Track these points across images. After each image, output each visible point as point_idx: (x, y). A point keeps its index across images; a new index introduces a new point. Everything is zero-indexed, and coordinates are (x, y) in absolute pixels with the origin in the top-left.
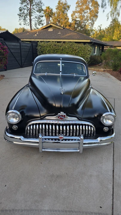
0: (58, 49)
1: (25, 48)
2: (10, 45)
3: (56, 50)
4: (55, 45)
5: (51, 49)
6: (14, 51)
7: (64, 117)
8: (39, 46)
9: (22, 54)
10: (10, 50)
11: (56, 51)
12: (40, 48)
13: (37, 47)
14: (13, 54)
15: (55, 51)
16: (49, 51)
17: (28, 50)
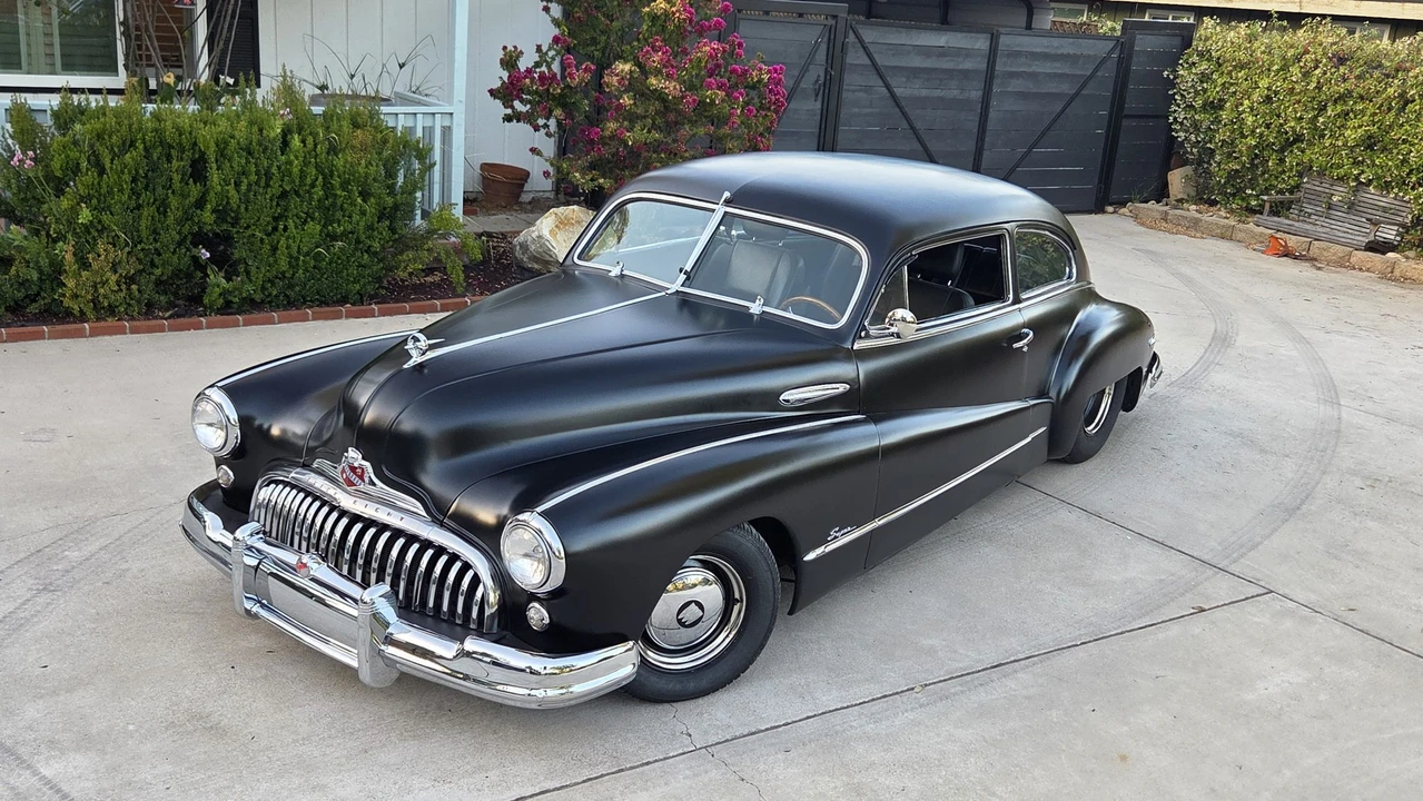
0: (1362, 98)
1: (1038, 67)
2: (898, 50)
3: (1341, 98)
4: (1342, 61)
5: (1291, 91)
6: (924, 93)
7: (361, 477)
8: (1201, 55)
9: (992, 114)
10: (888, 86)
11: (1339, 108)
12: (1204, 77)
13: (1173, 63)
14: (904, 114)
15: (1323, 109)
16: (1268, 99)
17: (1066, 88)
